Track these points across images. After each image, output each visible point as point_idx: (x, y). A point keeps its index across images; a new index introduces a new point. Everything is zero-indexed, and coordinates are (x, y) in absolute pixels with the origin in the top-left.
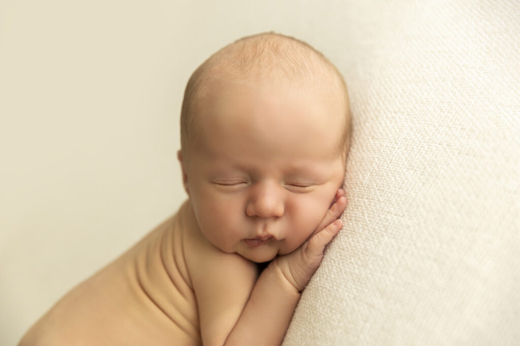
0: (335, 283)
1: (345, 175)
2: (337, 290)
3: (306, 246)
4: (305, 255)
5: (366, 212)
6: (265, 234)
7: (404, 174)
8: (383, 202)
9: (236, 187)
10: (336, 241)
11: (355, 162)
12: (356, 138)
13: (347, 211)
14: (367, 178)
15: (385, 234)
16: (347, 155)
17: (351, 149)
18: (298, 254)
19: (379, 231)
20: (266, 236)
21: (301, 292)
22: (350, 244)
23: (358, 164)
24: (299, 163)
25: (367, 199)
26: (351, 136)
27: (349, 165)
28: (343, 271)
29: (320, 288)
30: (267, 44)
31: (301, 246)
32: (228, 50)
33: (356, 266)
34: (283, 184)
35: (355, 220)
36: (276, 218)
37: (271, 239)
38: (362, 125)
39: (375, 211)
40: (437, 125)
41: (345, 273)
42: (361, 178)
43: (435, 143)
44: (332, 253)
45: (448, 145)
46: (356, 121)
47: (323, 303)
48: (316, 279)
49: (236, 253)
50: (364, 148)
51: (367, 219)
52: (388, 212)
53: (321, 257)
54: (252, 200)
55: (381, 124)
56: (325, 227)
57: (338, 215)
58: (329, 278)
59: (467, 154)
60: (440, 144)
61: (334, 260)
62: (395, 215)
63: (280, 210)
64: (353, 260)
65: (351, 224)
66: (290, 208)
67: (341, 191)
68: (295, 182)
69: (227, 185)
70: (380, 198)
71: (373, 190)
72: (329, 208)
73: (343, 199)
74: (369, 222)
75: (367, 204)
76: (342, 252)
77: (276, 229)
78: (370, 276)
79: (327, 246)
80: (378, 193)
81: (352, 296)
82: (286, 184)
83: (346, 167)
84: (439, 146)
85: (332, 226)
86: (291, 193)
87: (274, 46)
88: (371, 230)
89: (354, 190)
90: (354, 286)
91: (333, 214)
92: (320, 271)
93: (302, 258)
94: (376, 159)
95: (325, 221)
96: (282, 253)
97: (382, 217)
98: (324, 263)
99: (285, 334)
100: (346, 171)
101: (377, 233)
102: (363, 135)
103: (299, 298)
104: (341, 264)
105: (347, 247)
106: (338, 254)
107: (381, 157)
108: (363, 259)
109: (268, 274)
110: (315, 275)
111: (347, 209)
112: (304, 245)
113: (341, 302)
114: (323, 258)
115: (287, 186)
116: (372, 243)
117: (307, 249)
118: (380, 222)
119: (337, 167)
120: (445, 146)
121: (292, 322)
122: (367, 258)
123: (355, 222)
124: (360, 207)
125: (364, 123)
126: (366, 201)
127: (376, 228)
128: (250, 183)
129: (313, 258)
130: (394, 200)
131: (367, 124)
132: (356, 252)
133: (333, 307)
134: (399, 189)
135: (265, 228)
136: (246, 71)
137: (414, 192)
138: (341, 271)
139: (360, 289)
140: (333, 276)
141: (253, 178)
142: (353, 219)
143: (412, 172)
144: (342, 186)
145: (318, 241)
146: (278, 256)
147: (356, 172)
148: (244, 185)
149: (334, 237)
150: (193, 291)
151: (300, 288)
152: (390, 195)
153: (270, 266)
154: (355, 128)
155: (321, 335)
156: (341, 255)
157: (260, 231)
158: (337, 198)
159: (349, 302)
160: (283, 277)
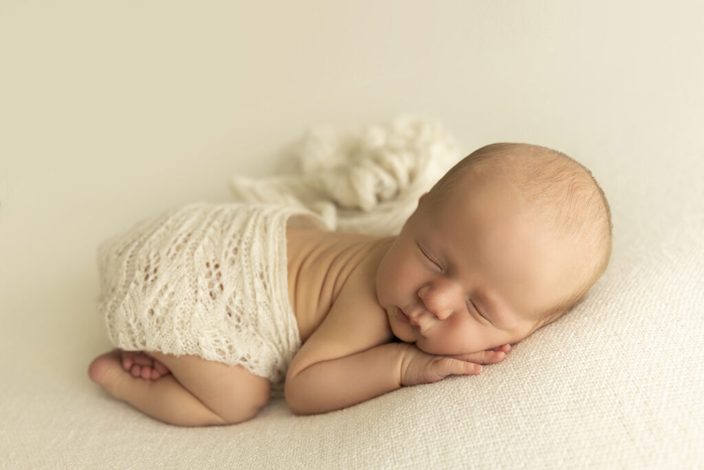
0: (425, 408)
1: (525, 339)
2: (421, 414)
3: (439, 358)
4: (430, 364)
5: (504, 382)
6: (416, 320)
7: (563, 387)
8: (524, 390)
10: (462, 380)
11: (543, 337)
12: (566, 320)
13: (495, 366)
14: (535, 359)
15: (497, 414)
16: (543, 326)
17: (553, 324)
18: (427, 359)
19: (496, 407)
20: (415, 322)
21: (402, 386)
22: (468, 392)
23: (543, 341)
25: (517, 374)
26: (564, 314)
27: (537, 334)
28: (440, 406)
29: (413, 399)
31: (436, 355)
33: (452, 413)
34: (467, 298)
35: (491, 380)
36: (436, 317)
37: (417, 328)
38: (583, 315)
39: (511, 390)
40: (632, 378)
41: (440, 409)
42: (532, 354)
43: (613, 391)
44: (449, 385)
45: (619, 403)
46: (581, 307)
47: (403, 412)
48: (419, 390)
49: (385, 311)
50: (562, 334)
51: (500, 389)
52: (518, 402)
53: (442, 378)
54: (431, 286)
55: (595, 330)
56: (468, 361)
57: (486, 362)
58: (426, 399)
59: (624, 426)
60: (615, 395)
61: (444, 392)
62: (521, 409)
63: (445, 314)
64: (454, 406)
65: (485, 379)
66: (453, 320)
67: (508, 347)
68: (477, 305)
69: (426, 256)
70: (526, 384)
71: (529, 372)
72: (486, 350)
73: (502, 355)
74: (497, 392)
75: (513, 378)
76: (456, 391)
77: (427, 324)
78: (452, 431)
79: (452, 376)
80: (528, 379)
81: (424, 431)
82: (470, 300)
83: (534, 333)
84: (613, 396)
85: (472, 366)
86: (466, 310)
87: (575, 186)
88: (492, 400)
89: (516, 357)
90: (434, 425)
91: (482, 357)
92: (428, 387)
93: (427, 365)
94: (558, 353)
95: (472, 357)
97: (511, 400)
98: (437, 385)
99: (360, 402)
100: (529, 336)
101: (493, 406)
102: (573, 323)
103: (396, 389)
104: (445, 399)
105: (463, 393)
106: (452, 390)
107: (563, 355)
108: (462, 414)
109: (393, 350)
110: (422, 386)
111: (497, 365)
112: (437, 356)
113: (413, 425)
114: (442, 380)
115: (469, 302)
116: (482, 409)
117: (437, 361)
118: (504, 402)
119: (525, 327)
120: (617, 401)
121: (373, 400)
122: (466, 416)
123: (489, 381)
124: (505, 374)
125: (586, 315)
126: (515, 375)
127: (498, 403)
128: (443, 272)
129: (433, 373)
130: (533, 398)
131: (586, 318)
132: (464, 403)
133: (405, 422)
134: (547, 393)
135: (420, 315)
136: (530, 185)
137: (553, 409)
138: (439, 404)
139: (436, 432)
140: (430, 401)
141: (449, 272)
142: (491, 377)
143: (571, 392)
144: (513, 344)
145: (451, 365)
146: (413, 345)
147: (535, 345)
148: (439, 269)
149: (464, 375)
150: (331, 305)
152: (535, 389)
153: (400, 345)
154: (575, 312)
155: (375, 433)
156: (452, 393)
157: (414, 314)
158: (499, 348)
159: (418, 432)
160: (400, 363)
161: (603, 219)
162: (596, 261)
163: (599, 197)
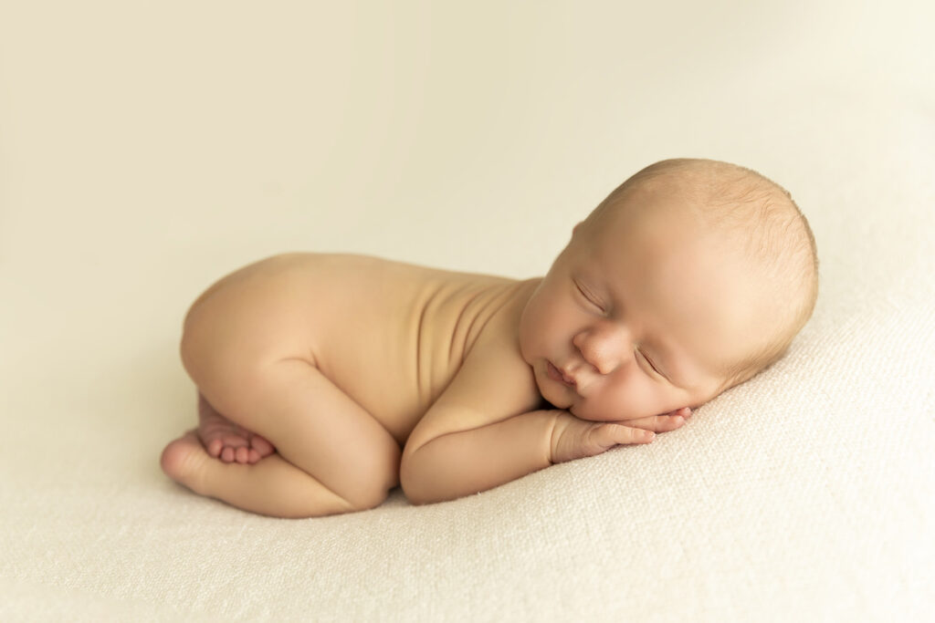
0: (584, 482)
1: (709, 401)
2: (578, 489)
3: (597, 426)
4: (589, 433)
5: (683, 449)
6: (571, 374)
7: (757, 453)
8: (708, 457)
9: (590, 305)
10: (630, 450)
11: (732, 399)
12: (761, 379)
13: (671, 434)
14: (722, 422)
15: (674, 485)
17: (745, 384)
19: (672, 477)
21: (553, 463)
22: (637, 463)
23: (732, 403)
24: (670, 342)
25: (699, 440)
26: (760, 372)
27: (724, 396)
28: (602, 479)
29: (568, 474)
30: (765, 199)
31: (596, 422)
32: (723, 167)
33: (618, 486)
34: (635, 347)
35: (667, 448)
36: (597, 370)
37: (571, 385)
38: (783, 372)
39: (692, 458)
41: (603, 483)
42: (718, 417)
43: (819, 455)
44: (613, 456)
45: (827, 468)
46: (781, 364)
47: (555, 488)
48: (575, 464)
49: (532, 368)
50: (755, 394)
51: (677, 457)
52: (701, 471)
53: (603, 450)
54: (591, 331)
55: (797, 388)
56: (636, 427)
57: (660, 429)
58: (585, 473)
59: (832, 494)
60: (822, 460)
61: (608, 463)
62: (704, 479)
63: (608, 367)
64: (620, 479)
65: (659, 448)
66: (619, 375)
67: (687, 411)
68: (650, 356)
69: (584, 294)
70: (710, 451)
71: (713, 437)
72: (659, 415)
73: (679, 419)
74: (674, 461)
75: (694, 444)
76: (623, 463)
77: (585, 380)
78: (618, 505)
79: (618, 446)
80: (713, 446)
81: (583, 507)
82: (639, 350)
83: (720, 395)
84: (819, 462)
85: (641, 433)
86: (635, 362)
87: (769, 208)
88: (668, 470)
89: (699, 420)
90: (595, 500)
91: (655, 422)
92: (586, 460)
93: (585, 433)
94: (751, 415)
95: (641, 422)
96: (573, 410)
97: (691, 468)
98: (597, 458)
100: (715, 398)
101: (669, 477)
102: (770, 381)
103: (545, 467)
104: (608, 472)
105: (631, 463)
106: (617, 462)
107: (757, 417)
108: (630, 486)
109: (541, 417)
111: (673, 432)
112: (597, 422)
113: (569, 502)
114: (603, 452)
116: (655, 481)
117: (597, 429)
118: (683, 471)
120: (824, 467)
122: (635, 489)
123: (664, 449)
124: (684, 441)
125: (786, 372)
126: (697, 441)
127: (675, 472)
128: (606, 314)
129: (592, 442)
130: (719, 466)
131: (786, 376)
132: (633, 475)
133: (558, 499)
134: (737, 461)
135: (577, 369)
136: (712, 205)
137: (744, 477)
138: (601, 477)
139: (597, 507)
140: (589, 475)
141: (613, 313)
142: (666, 445)
143: (766, 458)
144: (694, 408)
145: (615, 432)
146: (567, 411)
147: (722, 407)
148: (599, 311)
149: (632, 444)
150: (462, 362)
151: (555, 458)
152: (722, 456)
154: (773, 369)
155: (521, 512)
156: (618, 464)
157: (569, 368)
158: (678, 412)
159: (575, 509)
160: (551, 432)
161: (806, 250)
162: (798, 302)
163: (800, 223)
